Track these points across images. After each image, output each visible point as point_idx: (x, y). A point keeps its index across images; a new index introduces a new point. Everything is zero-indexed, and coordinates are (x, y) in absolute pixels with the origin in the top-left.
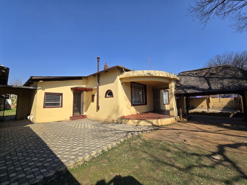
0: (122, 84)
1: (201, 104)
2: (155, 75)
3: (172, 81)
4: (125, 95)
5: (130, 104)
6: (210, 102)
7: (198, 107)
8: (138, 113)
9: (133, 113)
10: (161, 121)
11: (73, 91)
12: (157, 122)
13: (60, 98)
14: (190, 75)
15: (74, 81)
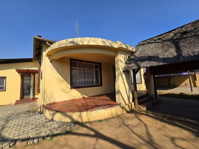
0: (51, 62)
1: (185, 82)
2: (81, 44)
3: (119, 52)
4: (58, 75)
5: (69, 86)
6: (196, 80)
7: (182, 85)
8: (85, 96)
9: (75, 97)
10: (87, 115)
11: (20, 74)
12: (80, 116)
13: (4, 82)
14: (151, 42)
15: (22, 63)
